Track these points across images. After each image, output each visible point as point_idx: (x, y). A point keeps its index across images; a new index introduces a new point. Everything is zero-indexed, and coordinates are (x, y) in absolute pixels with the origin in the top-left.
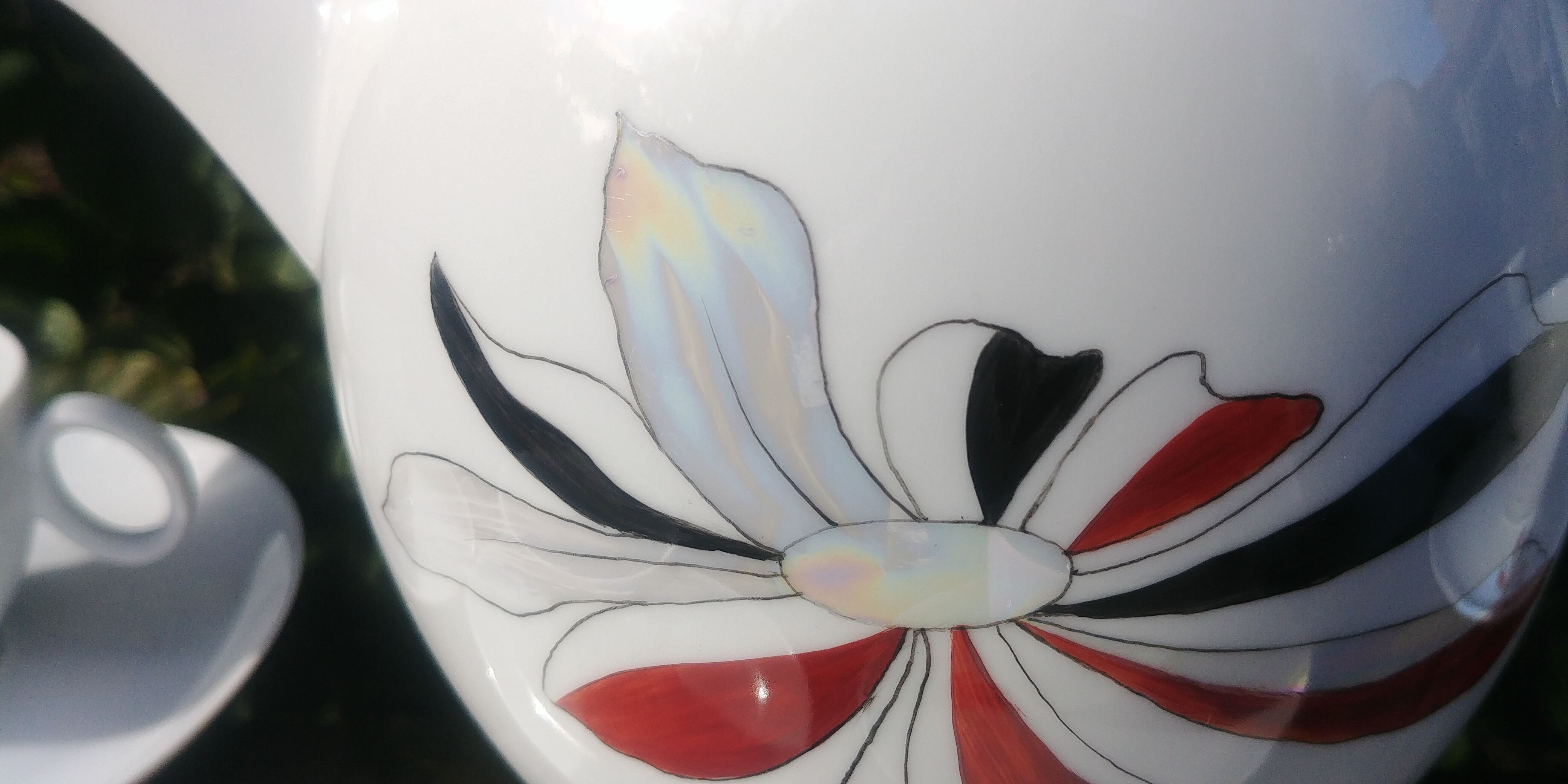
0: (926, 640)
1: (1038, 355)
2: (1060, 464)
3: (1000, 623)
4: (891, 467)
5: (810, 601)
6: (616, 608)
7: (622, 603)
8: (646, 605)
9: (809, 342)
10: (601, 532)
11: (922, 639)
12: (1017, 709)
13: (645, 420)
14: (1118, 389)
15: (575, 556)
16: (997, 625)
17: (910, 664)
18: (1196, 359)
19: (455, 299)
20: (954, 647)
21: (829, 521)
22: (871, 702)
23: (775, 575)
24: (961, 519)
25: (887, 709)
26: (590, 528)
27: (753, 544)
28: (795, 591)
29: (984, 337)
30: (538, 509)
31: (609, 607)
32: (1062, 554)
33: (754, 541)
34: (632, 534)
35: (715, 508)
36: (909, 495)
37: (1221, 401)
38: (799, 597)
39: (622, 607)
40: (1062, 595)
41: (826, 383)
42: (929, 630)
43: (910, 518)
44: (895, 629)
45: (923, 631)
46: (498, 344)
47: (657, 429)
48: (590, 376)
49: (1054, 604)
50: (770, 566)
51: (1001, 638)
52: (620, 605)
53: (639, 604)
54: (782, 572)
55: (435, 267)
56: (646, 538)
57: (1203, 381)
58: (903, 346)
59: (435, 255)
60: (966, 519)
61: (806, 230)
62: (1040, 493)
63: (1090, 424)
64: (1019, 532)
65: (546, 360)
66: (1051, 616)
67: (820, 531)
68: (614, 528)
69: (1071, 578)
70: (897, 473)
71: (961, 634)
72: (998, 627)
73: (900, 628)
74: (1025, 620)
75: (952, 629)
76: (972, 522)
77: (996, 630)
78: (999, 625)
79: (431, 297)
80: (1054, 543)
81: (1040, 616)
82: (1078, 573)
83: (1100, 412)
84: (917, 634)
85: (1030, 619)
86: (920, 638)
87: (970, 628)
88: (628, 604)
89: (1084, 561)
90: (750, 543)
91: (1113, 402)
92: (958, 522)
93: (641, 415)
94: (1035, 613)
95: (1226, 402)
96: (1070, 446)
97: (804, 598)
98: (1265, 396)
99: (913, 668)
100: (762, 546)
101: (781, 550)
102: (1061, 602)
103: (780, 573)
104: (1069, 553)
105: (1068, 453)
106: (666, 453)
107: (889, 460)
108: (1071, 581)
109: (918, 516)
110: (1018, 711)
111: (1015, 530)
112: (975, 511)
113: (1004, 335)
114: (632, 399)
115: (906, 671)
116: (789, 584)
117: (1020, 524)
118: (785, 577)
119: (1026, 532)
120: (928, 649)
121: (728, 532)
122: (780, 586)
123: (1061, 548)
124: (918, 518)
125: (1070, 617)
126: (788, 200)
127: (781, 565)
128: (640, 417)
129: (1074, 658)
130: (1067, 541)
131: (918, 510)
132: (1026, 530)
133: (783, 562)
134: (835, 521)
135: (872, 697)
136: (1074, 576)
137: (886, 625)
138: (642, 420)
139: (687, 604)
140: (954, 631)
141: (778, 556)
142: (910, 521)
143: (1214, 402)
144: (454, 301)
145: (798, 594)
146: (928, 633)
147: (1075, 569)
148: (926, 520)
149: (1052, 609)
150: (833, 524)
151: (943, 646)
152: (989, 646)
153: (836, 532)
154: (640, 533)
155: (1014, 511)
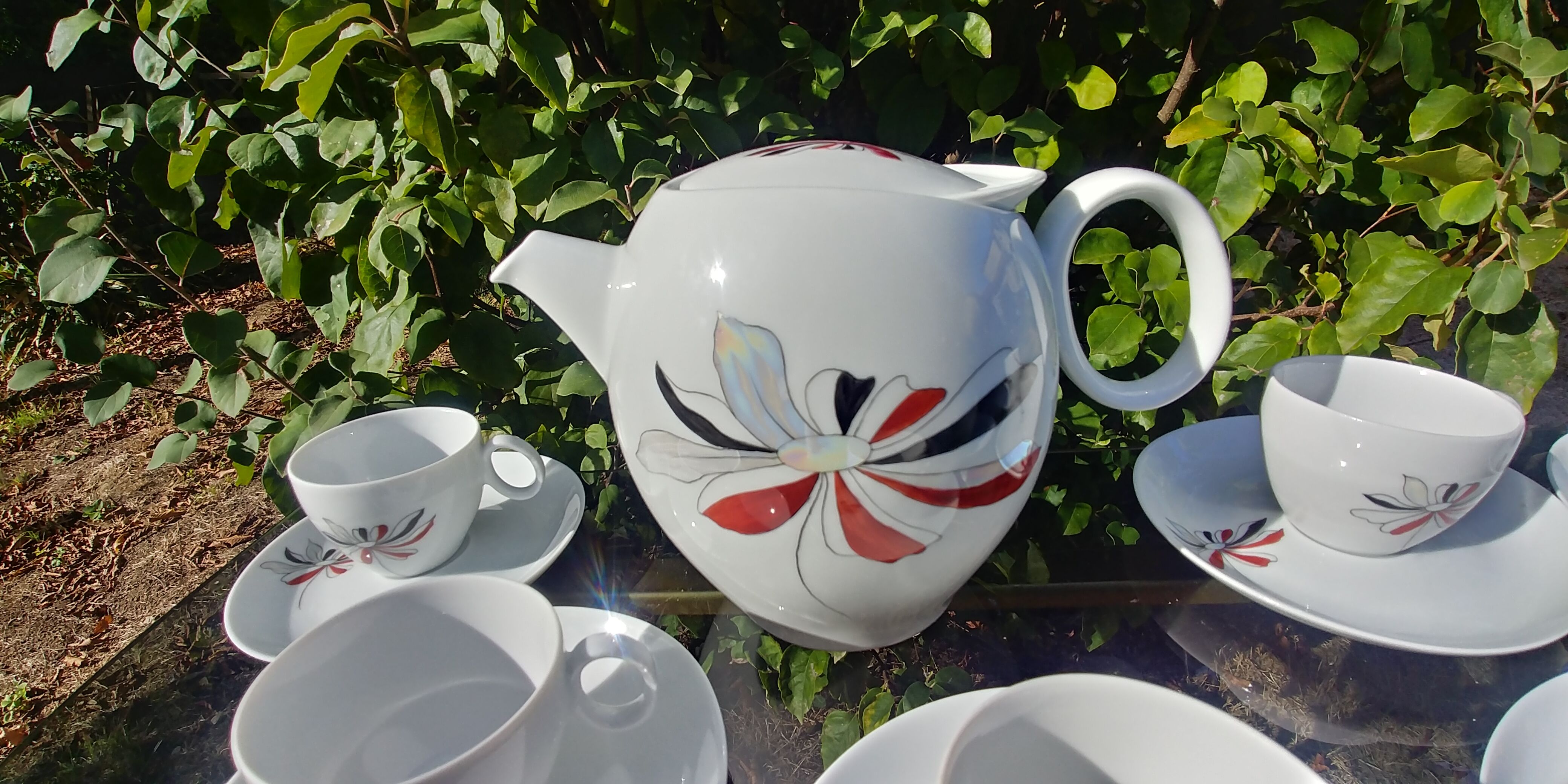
0: (826, 476)
1: (855, 379)
2: (865, 413)
4: (811, 418)
5: (788, 466)
6: (722, 475)
7: (725, 473)
8: (733, 473)
9: (783, 378)
10: (717, 449)
13: (730, 409)
14: (881, 388)
15: (706, 458)
16: (849, 469)
17: (821, 485)
18: (905, 378)
20: (835, 478)
22: (809, 498)
25: (814, 502)
26: (713, 447)
28: (782, 462)
29: (839, 374)
30: (695, 443)
31: (720, 475)
32: (868, 443)
33: (768, 447)
34: (727, 448)
35: (756, 437)
36: (818, 427)
37: (914, 391)
39: (725, 475)
40: (869, 458)
41: (789, 392)
42: (827, 472)
43: (818, 435)
44: (816, 473)
45: (825, 472)
46: (680, 389)
47: (734, 411)
48: (711, 396)
49: (866, 461)
50: (774, 455)
51: (850, 473)
53: (731, 472)
55: (657, 366)
56: (732, 449)
57: (907, 384)
58: (813, 378)
59: (657, 364)
60: (836, 433)
61: (780, 344)
62: (859, 424)
63: (873, 400)
64: (854, 437)
65: (697, 393)
66: (866, 465)
67: (789, 441)
68: (721, 447)
69: (871, 452)
70: (813, 420)
71: (837, 473)
74: (858, 467)
75: (835, 472)
76: (839, 434)
77: (849, 471)
79: (656, 376)
80: (865, 440)
81: (862, 465)
82: (874, 450)
83: (876, 396)
84: (823, 475)
85: (860, 467)
87: (840, 471)
88: (727, 473)
89: (875, 445)
90: (766, 447)
91: (880, 392)
92: (834, 435)
93: (729, 407)
96: (867, 408)
97: (786, 465)
98: (928, 389)
100: (770, 448)
101: (777, 449)
102: (868, 460)
103: (777, 457)
104: (870, 443)
105: (867, 410)
106: (739, 421)
107: (810, 416)
111: (852, 436)
112: (839, 431)
113: (844, 373)
114: (725, 402)
115: (820, 488)
116: (780, 460)
117: (854, 434)
118: (779, 458)
120: (827, 479)
121: (759, 445)
122: (778, 461)
124: (821, 435)
125: (872, 465)
126: (774, 335)
129: (874, 479)
130: (869, 440)
131: (821, 432)
132: (856, 436)
133: (778, 453)
134: (793, 437)
137: (811, 472)
139: (746, 471)
141: (776, 451)
143: (910, 392)
144: (663, 375)
145: (783, 464)
146: (826, 474)
147: (872, 449)
148: (824, 434)
149: (866, 463)
150: (793, 439)
151: (832, 478)
152: (847, 478)
153: (795, 441)
154: (730, 448)
155: (852, 430)
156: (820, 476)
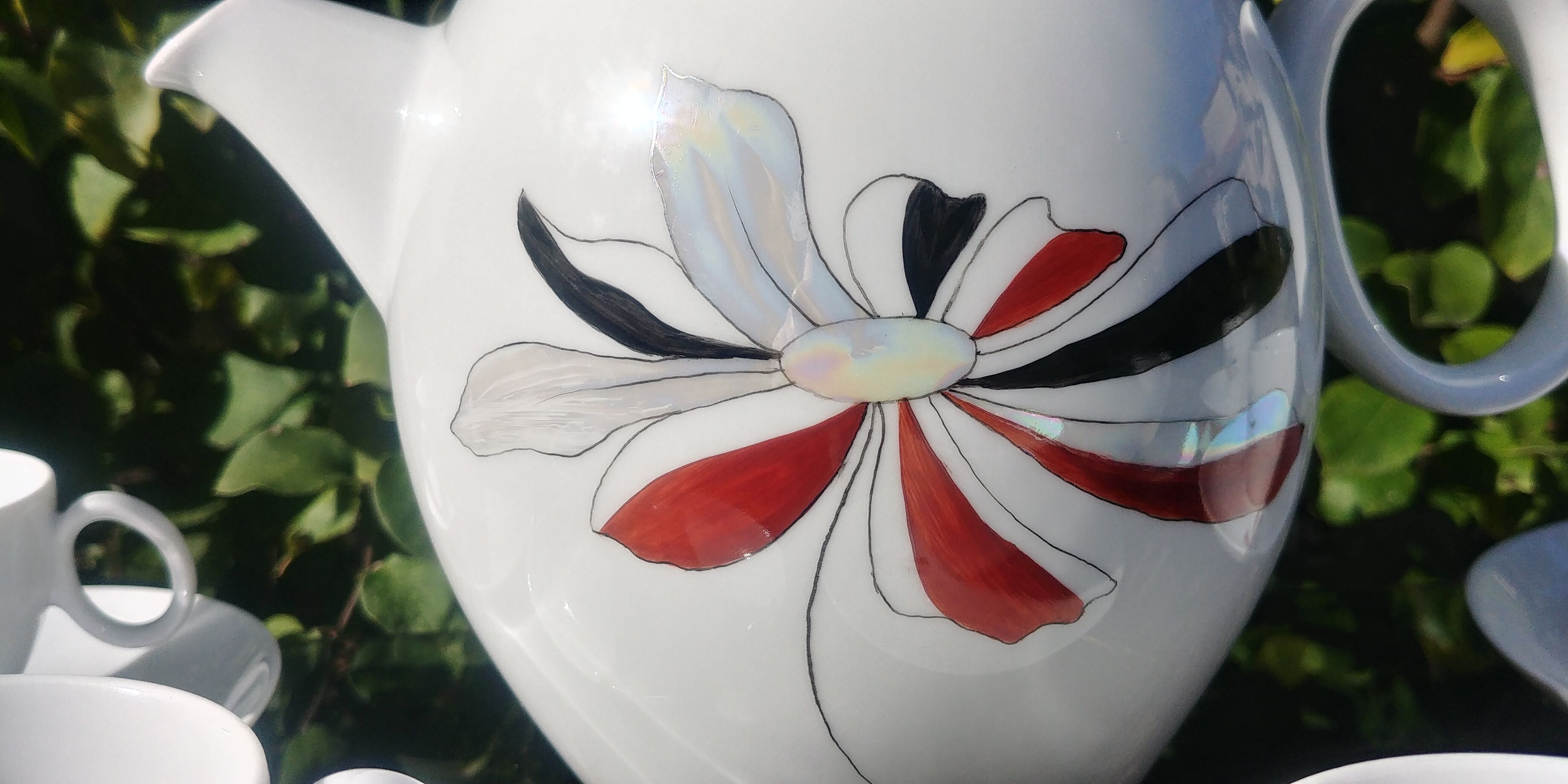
0: (881, 411)
1: (945, 196)
2: (964, 272)
3: (931, 394)
4: (855, 280)
5: (800, 388)
6: (657, 421)
7: (662, 416)
8: (680, 413)
9: (798, 195)
10: (649, 361)
11: (879, 410)
12: (945, 466)
13: (683, 268)
14: (997, 220)
15: (627, 386)
16: (928, 395)
17: (871, 432)
18: (1045, 203)
19: (538, 216)
20: (900, 416)
21: (813, 323)
22: (844, 468)
23: (776, 370)
24: (902, 315)
25: (855, 473)
26: (640, 360)
27: (760, 348)
28: (790, 381)
29: (911, 185)
30: (599, 356)
31: (652, 422)
32: (970, 339)
33: (761, 346)
34: (672, 357)
35: (734, 325)
36: (867, 299)
37: (1062, 231)
38: (793, 386)
39: (662, 420)
40: (970, 373)
41: (809, 223)
42: (884, 402)
43: (868, 317)
44: (860, 404)
45: (879, 403)
46: (572, 238)
47: (692, 273)
48: (643, 244)
49: (965, 378)
50: (773, 364)
51: (932, 406)
52: (662, 417)
53: (675, 413)
54: (781, 367)
55: (523, 198)
56: (682, 357)
57: (1049, 217)
58: (859, 194)
59: (523, 191)
60: (905, 315)
61: (793, 123)
62: (952, 294)
63: (981, 245)
64: (941, 323)
65: (610, 240)
66: (964, 387)
67: (807, 332)
68: (658, 355)
69: (976, 357)
70: (858, 284)
71: (905, 403)
72: (929, 397)
73: (863, 403)
74: (947, 391)
75: (899, 400)
76: (909, 317)
77: (929, 400)
78: (930, 396)
79: (518, 222)
80: (963, 331)
81: (956, 387)
82: (981, 353)
83: (987, 236)
84: (875, 406)
85: (950, 390)
86: (877, 409)
87: (911, 399)
88: (666, 416)
89: (985, 344)
90: (758, 347)
91: (995, 229)
92: (900, 317)
93: (681, 264)
94: (954, 386)
95: (1064, 232)
96: (969, 261)
97: (797, 387)
98: (1090, 230)
99: (873, 435)
100: (767, 349)
101: (780, 350)
102: (970, 377)
103: (779, 369)
104: (973, 338)
105: (969, 264)
106: (699, 290)
107: (853, 275)
108: (976, 360)
109: (873, 314)
110: (946, 468)
111: (938, 322)
112: (912, 310)
113: (923, 184)
114: (674, 254)
115: (868, 437)
116: (786, 376)
117: (941, 317)
118: (783, 371)
119: (945, 323)
120: (883, 418)
121: (742, 341)
122: (778, 379)
123: (968, 335)
124: (873, 316)
125: (977, 388)
126: (781, 106)
127: (780, 361)
128: (679, 266)
129: (982, 421)
130: (971, 331)
131: (873, 310)
132: (945, 321)
133: (782, 359)
134: (817, 323)
135: (845, 463)
136: (978, 356)
137: (853, 401)
138: (681, 268)
139: (711, 405)
140: (900, 402)
141: (778, 356)
142: (869, 318)
143: (1057, 232)
144: (537, 217)
145: (792, 384)
146: (882, 405)
147: (978, 351)
148: (879, 317)
149: (965, 382)
150: (816, 325)
151: (892, 414)
152: (923, 412)
153: (818, 330)
154: (679, 355)
155: (936, 309)
156: (870, 407)
